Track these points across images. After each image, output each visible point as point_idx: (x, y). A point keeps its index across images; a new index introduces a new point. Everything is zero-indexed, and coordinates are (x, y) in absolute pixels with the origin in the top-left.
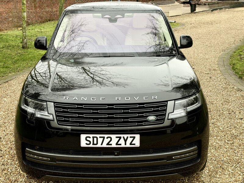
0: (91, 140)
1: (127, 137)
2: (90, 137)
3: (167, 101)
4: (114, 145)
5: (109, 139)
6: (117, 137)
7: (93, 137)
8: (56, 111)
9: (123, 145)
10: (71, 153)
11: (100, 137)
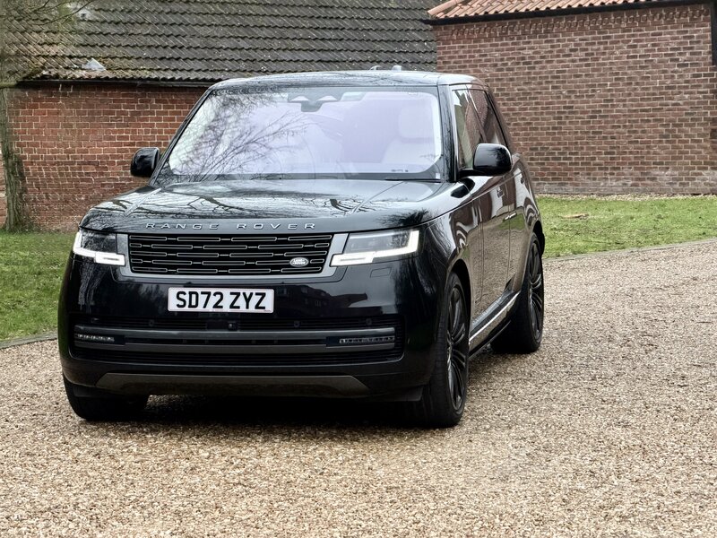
0: (186, 297)
1: (251, 294)
2: (184, 293)
3: (333, 234)
4: (226, 309)
5: (218, 297)
6: (232, 294)
7: (191, 293)
8: (130, 249)
9: (243, 309)
10: (151, 325)
11: (202, 293)
